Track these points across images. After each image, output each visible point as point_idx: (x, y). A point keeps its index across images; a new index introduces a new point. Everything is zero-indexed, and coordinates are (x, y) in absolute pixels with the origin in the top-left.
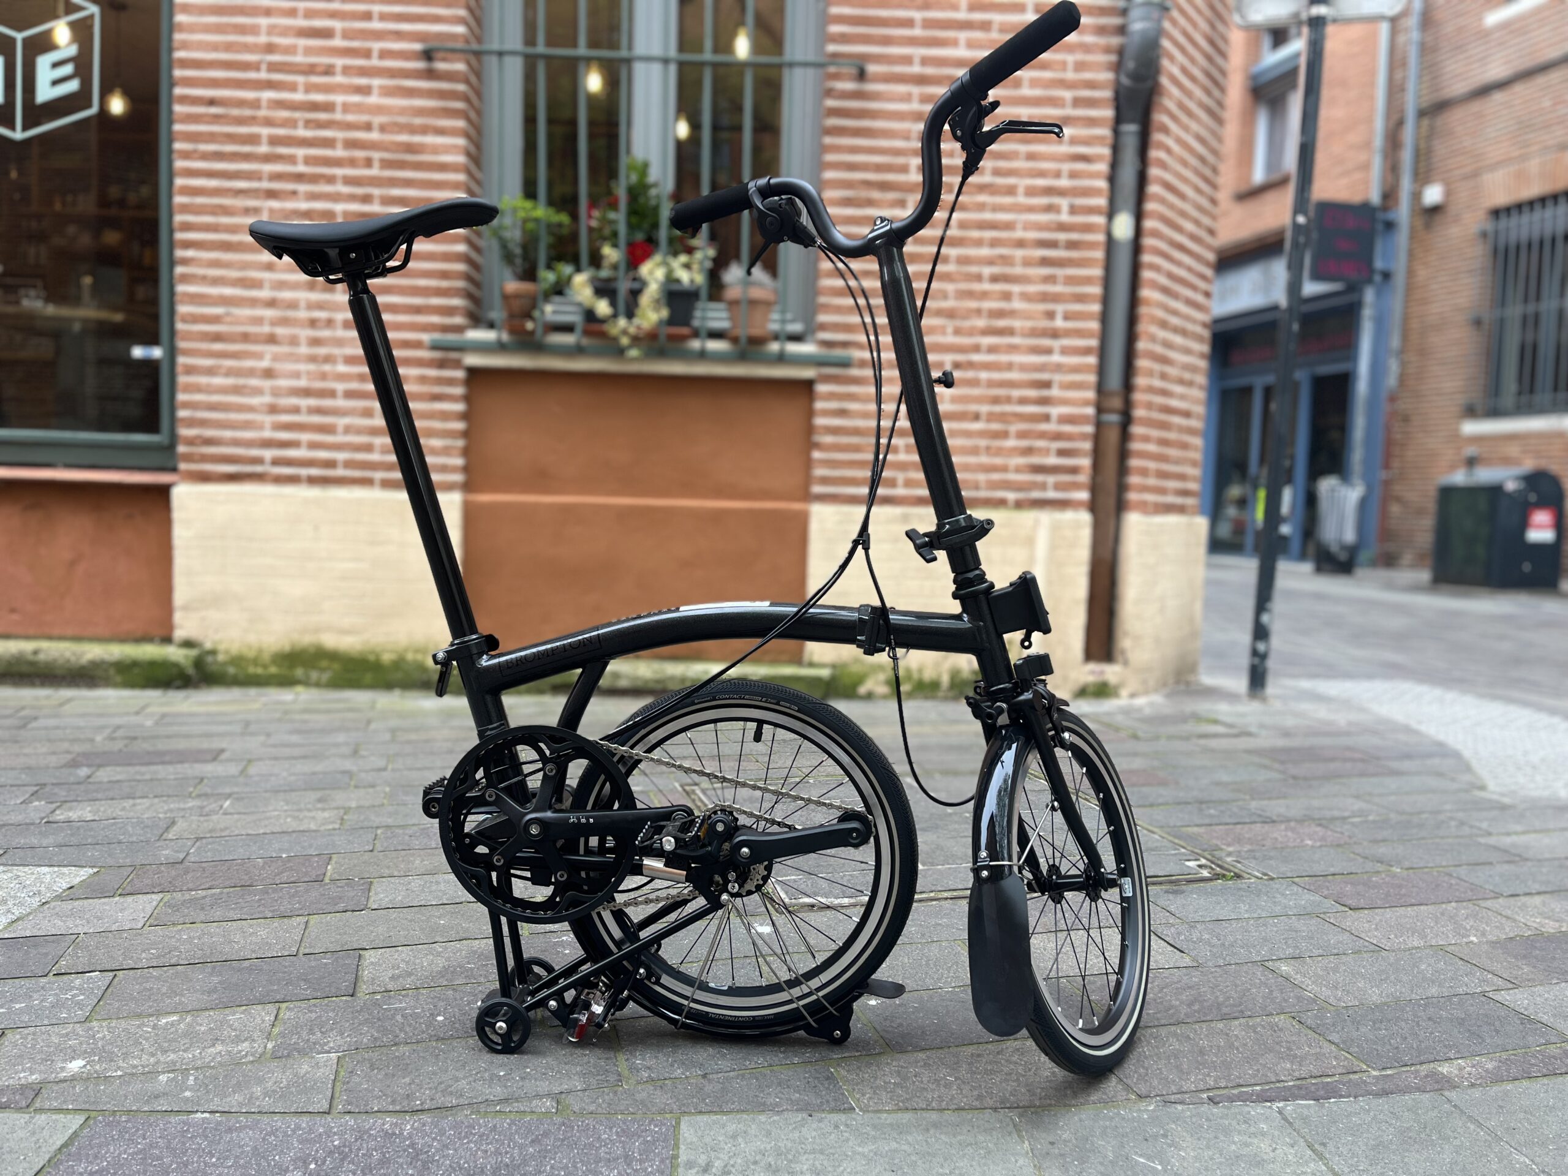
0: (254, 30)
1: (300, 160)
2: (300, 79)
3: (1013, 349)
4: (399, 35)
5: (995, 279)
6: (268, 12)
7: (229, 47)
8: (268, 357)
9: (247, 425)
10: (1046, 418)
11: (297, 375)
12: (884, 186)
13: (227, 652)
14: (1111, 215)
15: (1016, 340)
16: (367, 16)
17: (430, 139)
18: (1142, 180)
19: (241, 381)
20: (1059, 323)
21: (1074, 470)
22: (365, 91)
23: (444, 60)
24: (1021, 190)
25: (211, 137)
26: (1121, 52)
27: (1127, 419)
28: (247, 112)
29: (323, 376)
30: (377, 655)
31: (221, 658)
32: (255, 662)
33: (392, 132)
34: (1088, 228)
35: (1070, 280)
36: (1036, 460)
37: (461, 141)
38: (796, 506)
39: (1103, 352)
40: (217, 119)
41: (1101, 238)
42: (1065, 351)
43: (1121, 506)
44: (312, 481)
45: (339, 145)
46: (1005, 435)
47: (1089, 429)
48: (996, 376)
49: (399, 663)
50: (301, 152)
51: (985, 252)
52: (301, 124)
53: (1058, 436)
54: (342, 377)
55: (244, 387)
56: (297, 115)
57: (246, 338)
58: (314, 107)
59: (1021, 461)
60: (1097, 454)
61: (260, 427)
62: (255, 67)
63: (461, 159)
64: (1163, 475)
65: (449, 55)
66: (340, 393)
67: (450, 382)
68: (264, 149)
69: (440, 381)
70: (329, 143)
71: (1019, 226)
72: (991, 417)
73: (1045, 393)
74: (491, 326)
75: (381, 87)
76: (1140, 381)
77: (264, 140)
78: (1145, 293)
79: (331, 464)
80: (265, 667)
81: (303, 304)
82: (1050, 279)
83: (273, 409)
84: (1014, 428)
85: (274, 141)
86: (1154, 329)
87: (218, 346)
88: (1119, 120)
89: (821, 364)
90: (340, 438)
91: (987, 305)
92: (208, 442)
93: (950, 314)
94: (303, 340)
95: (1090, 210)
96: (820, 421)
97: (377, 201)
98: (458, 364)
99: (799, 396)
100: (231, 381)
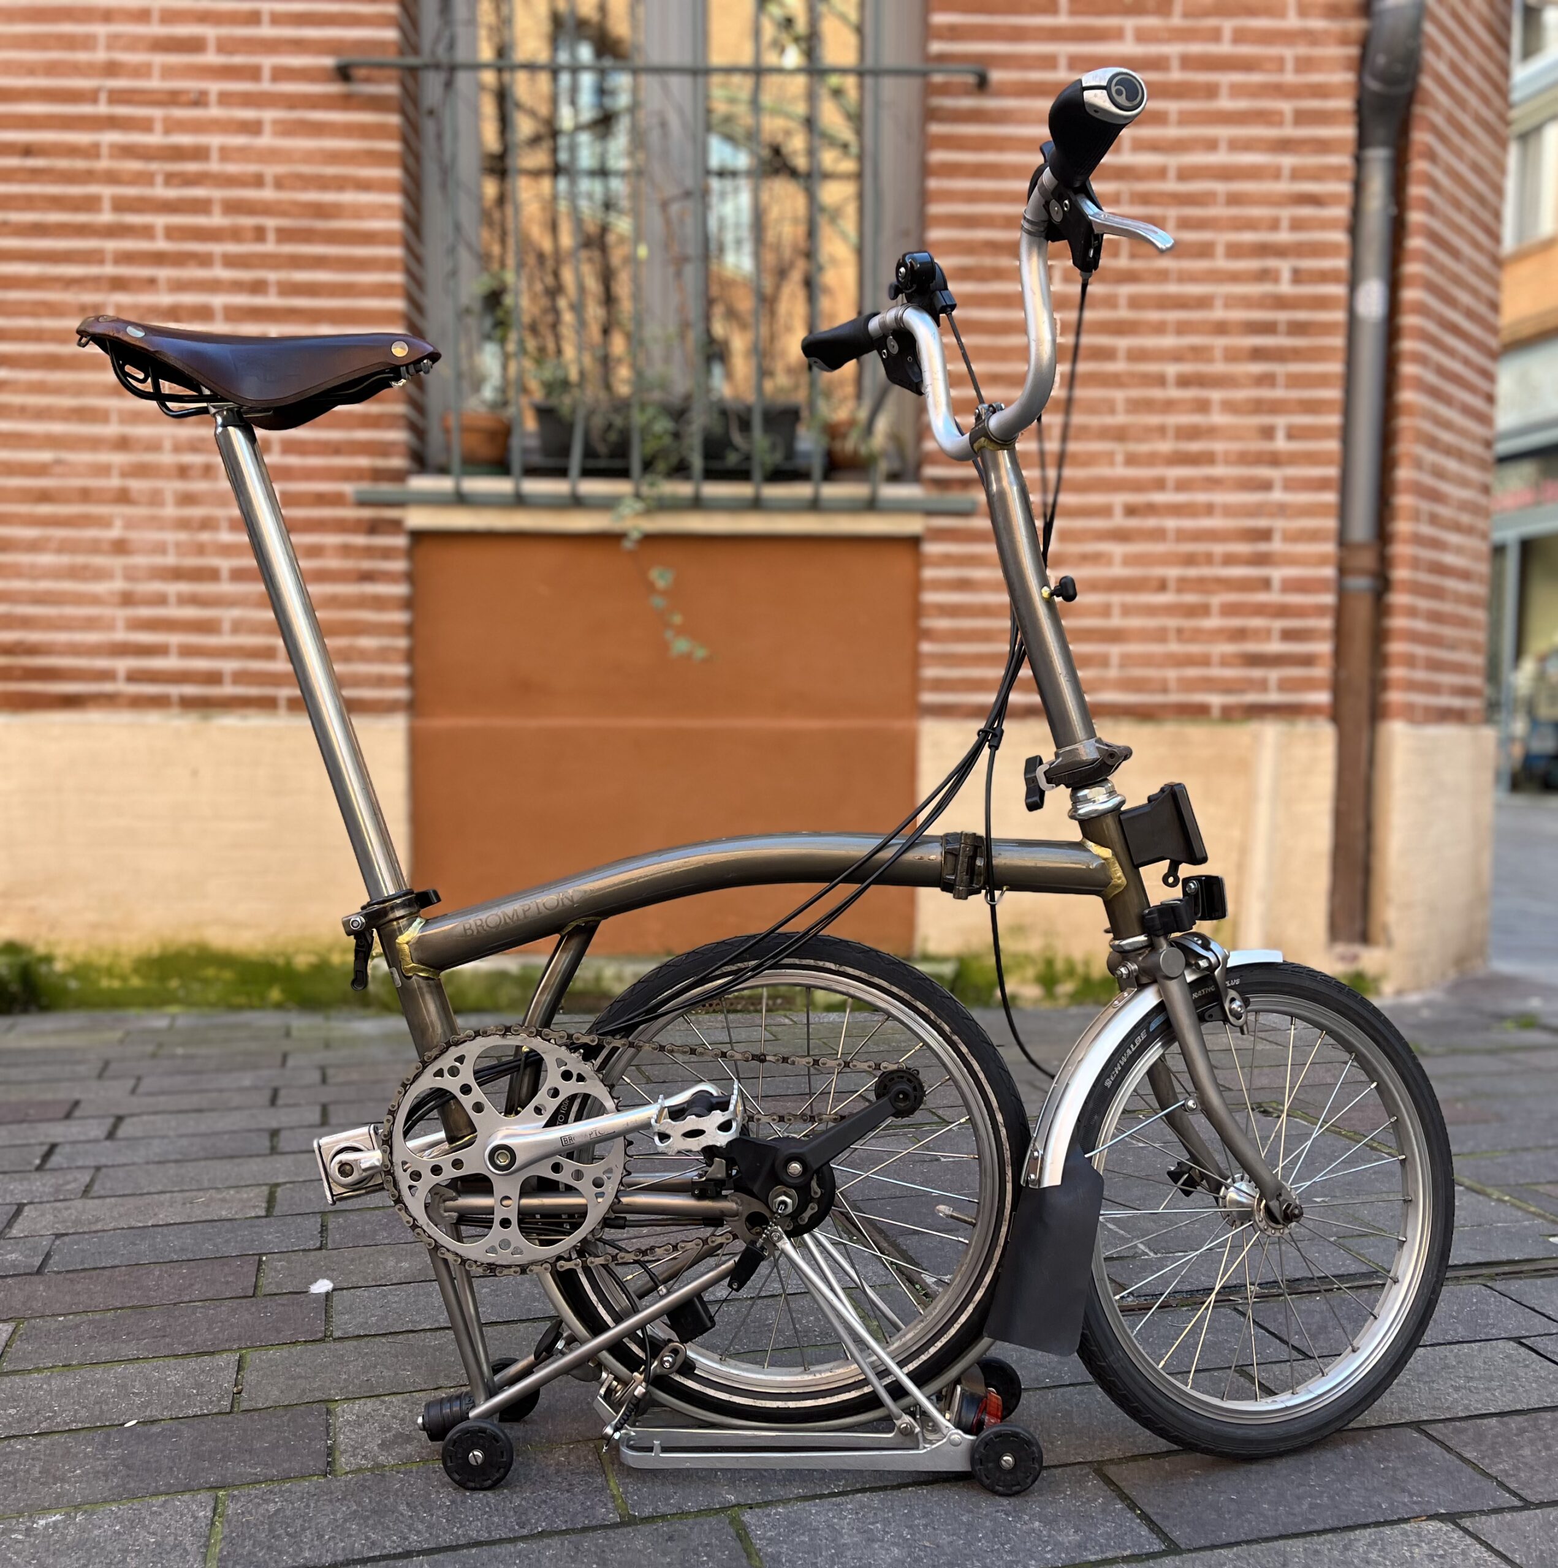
0: (87, 43)
1: (160, 232)
2: (157, 113)
3: (1213, 483)
4: (299, 46)
5: (1184, 381)
6: (107, 15)
7: (52, 69)
8: (118, 523)
9: (90, 624)
10: (1265, 584)
11: (160, 549)
13: (68, 958)
14: (1353, 282)
15: (1218, 471)
16: (254, 18)
17: (348, 197)
18: (1398, 229)
19: (80, 560)
20: (1281, 444)
21: (1308, 660)
22: (253, 128)
23: (368, 80)
24: (1220, 250)
25: (28, 202)
26: (1365, 43)
27: (1383, 584)
28: (80, 164)
29: (200, 549)
30: (288, 958)
31: (59, 966)
32: (109, 972)
33: (293, 188)
34: (1321, 303)
35: (1295, 381)
36: (1252, 647)
37: (395, 199)
38: (899, 724)
39: (1344, 485)
40: (35, 175)
41: (1339, 316)
42: (1290, 485)
43: (1377, 713)
44: (188, 704)
45: (217, 209)
46: (1203, 610)
47: (1328, 599)
48: (1188, 523)
50: (160, 221)
51: (1169, 341)
52: (159, 179)
53: (1282, 611)
54: (226, 550)
55: (85, 567)
56: (154, 166)
57: (85, 495)
58: (178, 153)
59: (1230, 648)
60: (1339, 634)
61: (109, 625)
62: (91, 97)
63: (395, 225)
64: (1435, 665)
65: (375, 73)
66: (225, 574)
67: (387, 553)
68: (106, 217)
69: (369, 552)
70: (201, 206)
71: (1219, 303)
72: (1184, 585)
73: (1262, 547)
74: (443, 470)
75: (275, 122)
76: (1402, 526)
77: (106, 204)
78: (1407, 396)
79: (214, 678)
80: (124, 978)
81: (167, 445)
82: (1267, 380)
83: (127, 599)
84: (1217, 600)
85: (120, 205)
86: (1420, 450)
87: (45, 509)
88: (1362, 142)
89: (930, 513)
90: (226, 640)
91: (1173, 420)
92: (32, 650)
93: (1120, 434)
94: (169, 498)
95: (1324, 277)
96: (930, 597)
97: (273, 290)
98: (395, 526)
99: (898, 562)
100: (65, 560)
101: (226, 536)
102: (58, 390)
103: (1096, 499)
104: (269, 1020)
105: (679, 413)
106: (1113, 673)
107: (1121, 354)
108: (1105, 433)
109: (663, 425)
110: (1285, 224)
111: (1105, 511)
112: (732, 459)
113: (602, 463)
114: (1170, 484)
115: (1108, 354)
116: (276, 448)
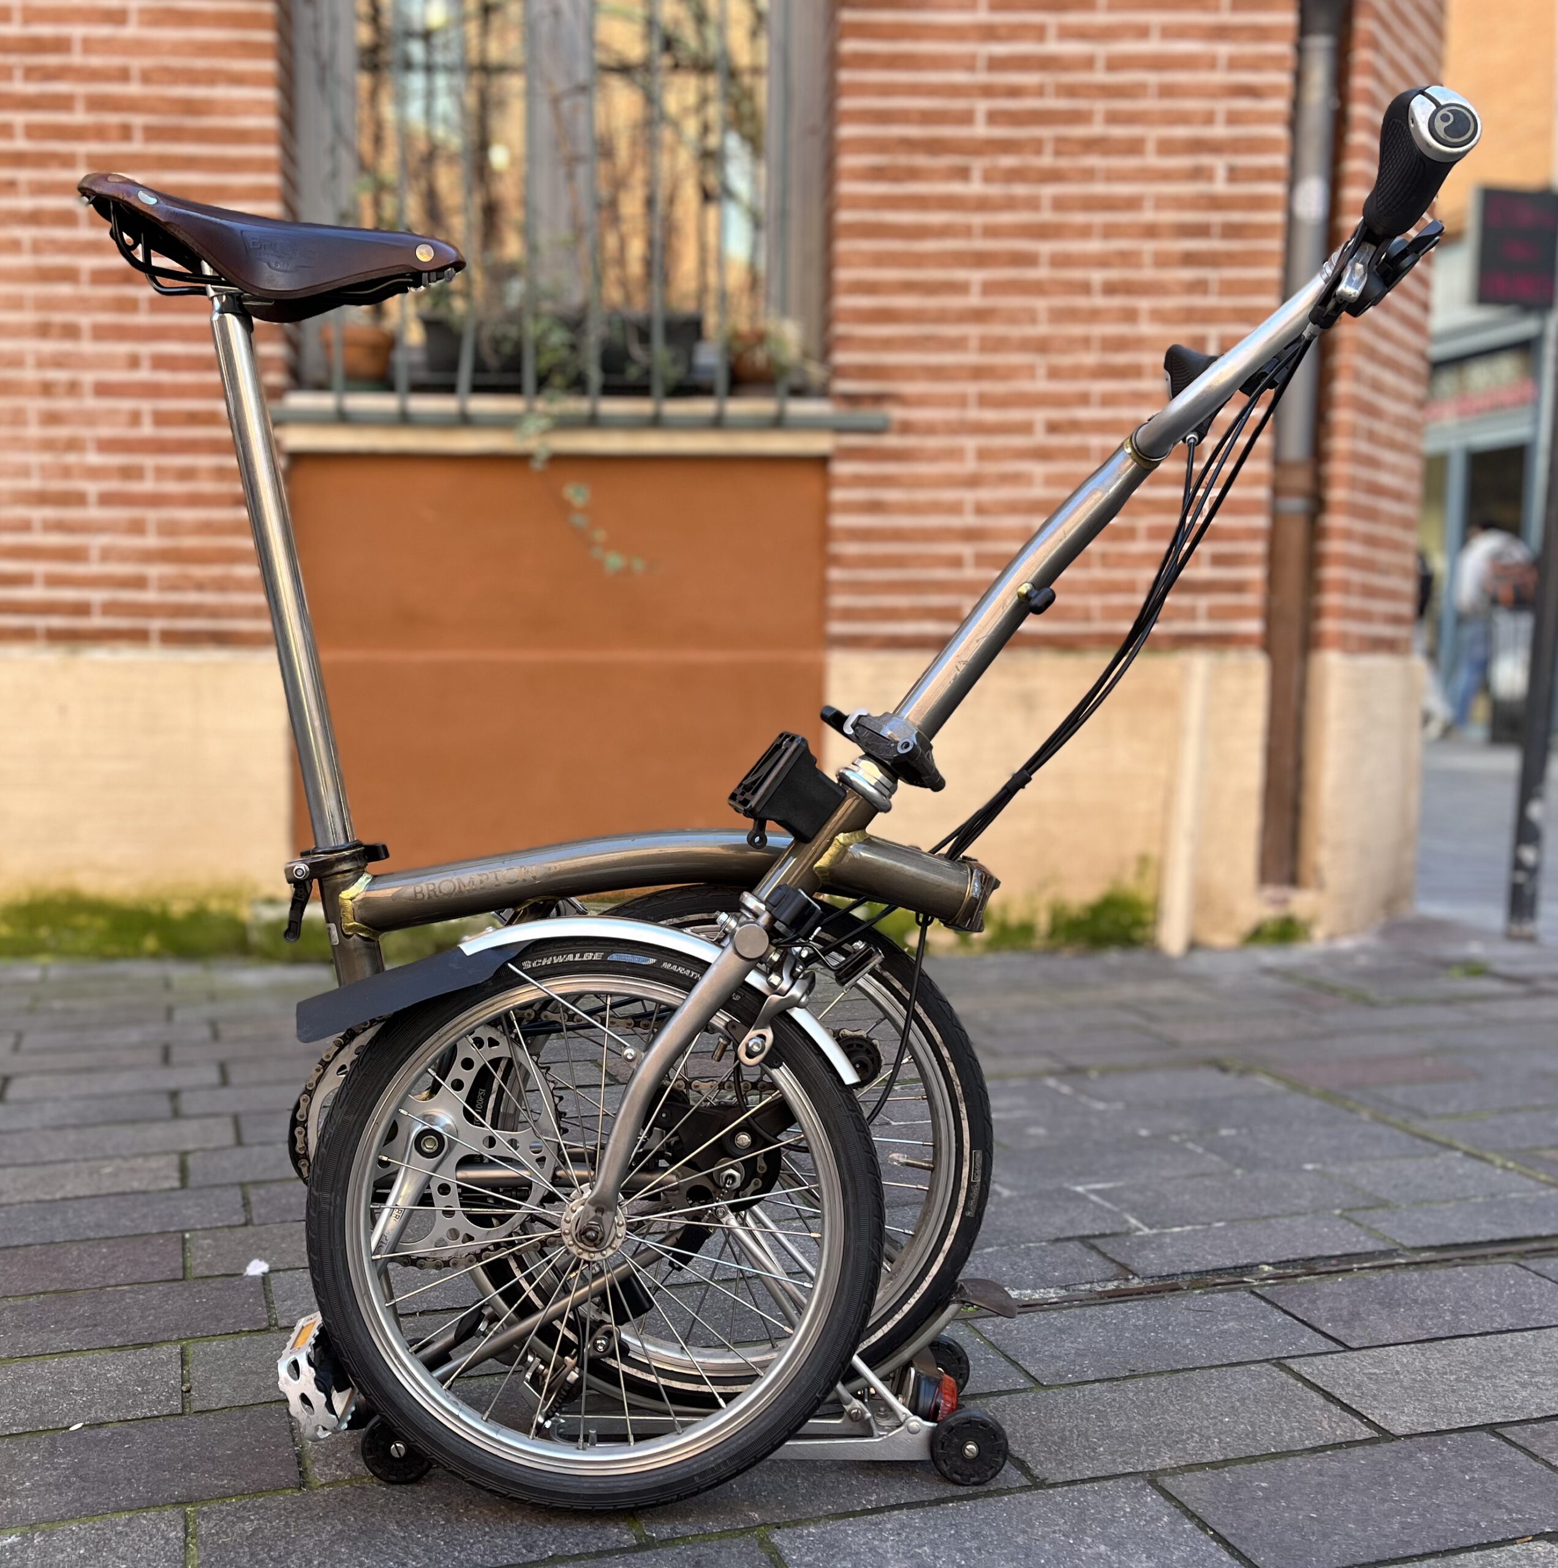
1: (19, 131)
3: (1141, 398)
5: (1110, 289)
11: (24, 472)
12: (934, 147)
14: (1292, 180)
15: (1146, 385)
17: (220, 92)
18: (1339, 123)
21: (1242, 586)
22: (116, 19)
24: (1151, 146)
27: (1318, 505)
29: (66, 472)
30: (164, 906)
33: (160, 83)
34: (1258, 203)
35: (1229, 288)
37: (269, 94)
38: (809, 655)
41: (1276, 217)
43: (1310, 642)
44: (55, 637)
45: (80, 105)
46: (1132, 534)
47: (1262, 521)
49: (198, 916)
50: (19, 118)
51: (1094, 246)
52: (18, 73)
53: (1213, 535)
54: (94, 473)
56: (12, 59)
58: (37, 45)
60: (1274, 561)
63: (270, 122)
64: (1370, 592)
66: (92, 498)
70: (63, 103)
71: (1148, 204)
74: (323, 387)
75: (142, 12)
76: (1339, 444)
79: (81, 609)
81: (30, 360)
82: (1199, 287)
84: (1146, 523)
86: (1360, 362)
88: (1303, 30)
89: (840, 430)
90: (94, 568)
91: (1099, 330)
93: (1042, 346)
94: (32, 416)
95: (1261, 175)
96: (839, 521)
99: (806, 483)
101: (94, 458)
103: (1016, 415)
104: (145, 971)
105: (575, 324)
107: (1044, 260)
108: (1025, 345)
109: (558, 337)
110: (1220, 117)
111: (1026, 428)
112: (633, 373)
113: (492, 379)
114: (1095, 399)
115: (1027, 260)
116: (146, 363)
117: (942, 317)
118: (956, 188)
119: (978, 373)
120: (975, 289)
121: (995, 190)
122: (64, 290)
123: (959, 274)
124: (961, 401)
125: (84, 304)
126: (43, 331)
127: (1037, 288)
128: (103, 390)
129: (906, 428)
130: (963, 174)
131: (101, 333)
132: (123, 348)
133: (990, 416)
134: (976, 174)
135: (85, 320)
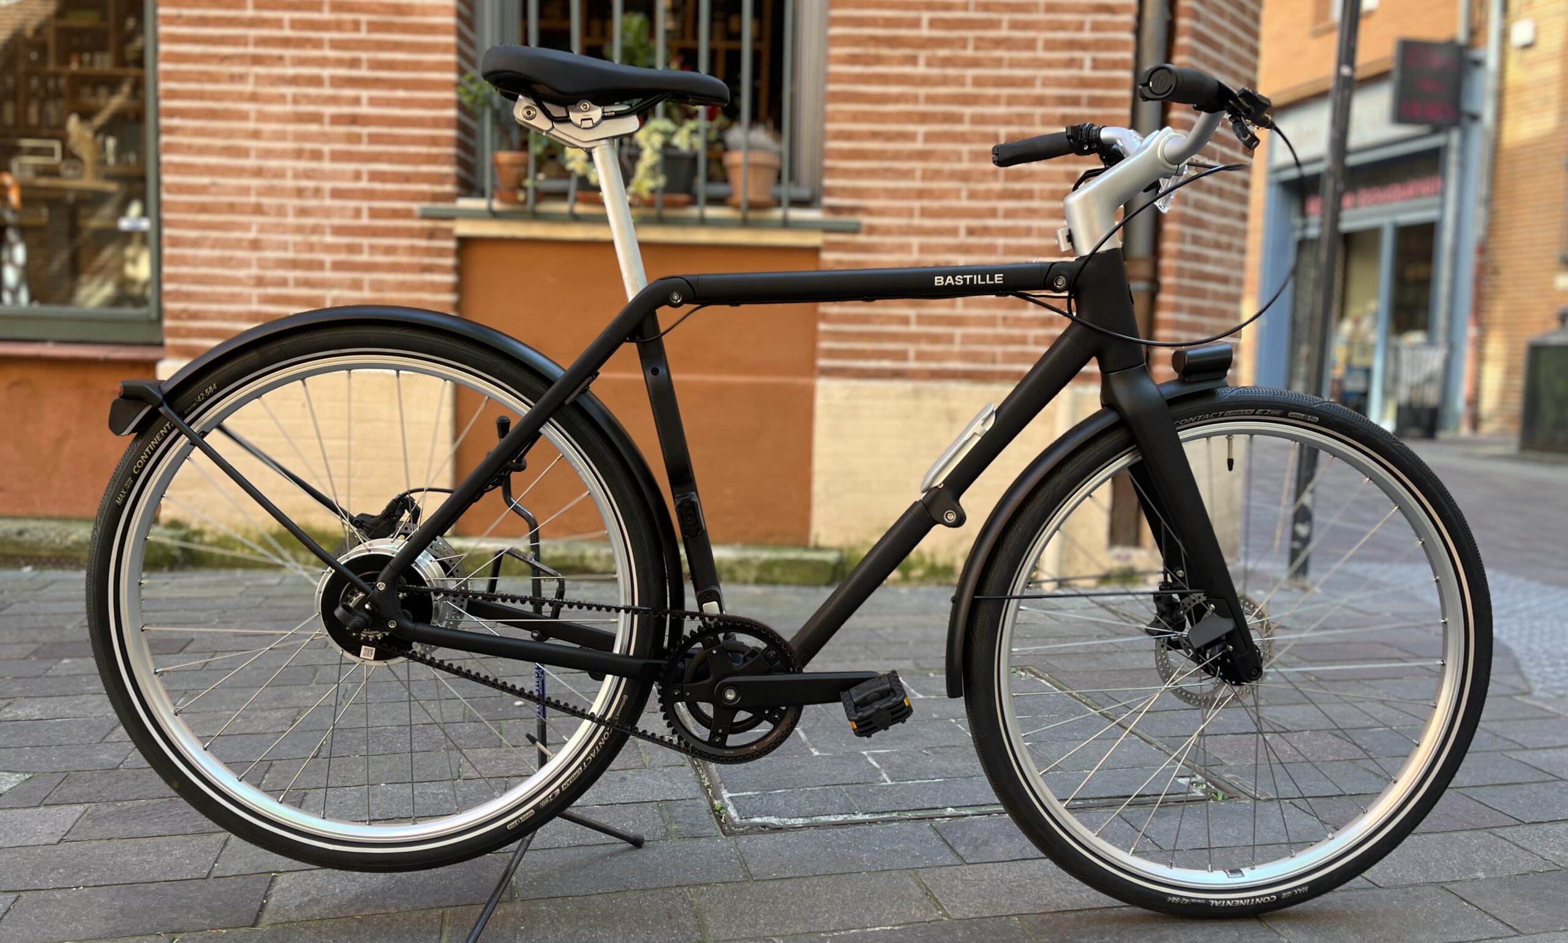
1: (286, 24)
3: (1032, 213)
8: (254, 228)
9: (233, 298)
11: (284, 246)
12: (893, 42)
13: (214, 532)
15: (1035, 204)
18: (1171, 31)
19: (228, 253)
24: (1040, 44)
25: (196, 2)
27: (1154, 287)
29: (311, 247)
31: (208, 538)
32: (242, 544)
34: (1113, 83)
38: (802, 381)
45: (327, 8)
48: (1014, 242)
50: (287, 16)
51: (1001, 110)
54: (330, 249)
55: (231, 259)
57: (232, 208)
61: (247, 300)
63: (451, 20)
66: (328, 265)
67: (441, 252)
68: (249, 13)
69: (429, 251)
70: (316, 6)
71: (1038, 82)
74: (481, 194)
76: (1169, 246)
77: (250, 4)
81: (289, 174)
83: (260, 282)
85: (260, 4)
87: (205, 217)
89: (827, 229)
92: (194, 316)
94: (290, 211)
95: (1115, 65)
97: (365, 65)
98: (448, 234)
100: (217, 253)
101: (329, 239)
102: (214, 133)
103: (947, 223)
106: (957, 348)
107: (967, 119)
108: (954, 175)
110: (1088, 26)
111: (953, 232)
114: (1001, 213)
115: (957, 119)
116: (365, 177)
117: (897, 156)
118: (907, 70)
119: (921, 194)
120: (920, 137)
121: (935, 72)
122: (314, 128)
123: (910, 128)
124: (910, 213)
125: (325, 137)
126: (298, 154)
127: (962, 138)
128: (337, 194)
129: (872, 230)
130: (913, 60)
131: (336, 157)
132: (351, 167)
133: (929, 223)
134: (922, 61)
135: (326, 148)
